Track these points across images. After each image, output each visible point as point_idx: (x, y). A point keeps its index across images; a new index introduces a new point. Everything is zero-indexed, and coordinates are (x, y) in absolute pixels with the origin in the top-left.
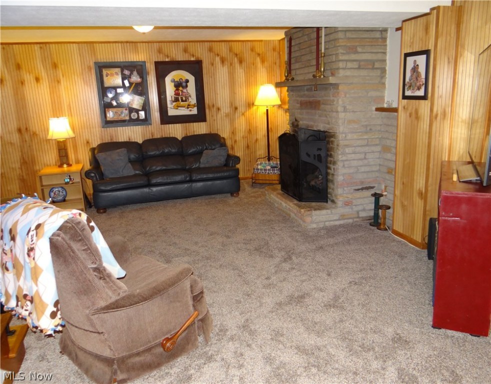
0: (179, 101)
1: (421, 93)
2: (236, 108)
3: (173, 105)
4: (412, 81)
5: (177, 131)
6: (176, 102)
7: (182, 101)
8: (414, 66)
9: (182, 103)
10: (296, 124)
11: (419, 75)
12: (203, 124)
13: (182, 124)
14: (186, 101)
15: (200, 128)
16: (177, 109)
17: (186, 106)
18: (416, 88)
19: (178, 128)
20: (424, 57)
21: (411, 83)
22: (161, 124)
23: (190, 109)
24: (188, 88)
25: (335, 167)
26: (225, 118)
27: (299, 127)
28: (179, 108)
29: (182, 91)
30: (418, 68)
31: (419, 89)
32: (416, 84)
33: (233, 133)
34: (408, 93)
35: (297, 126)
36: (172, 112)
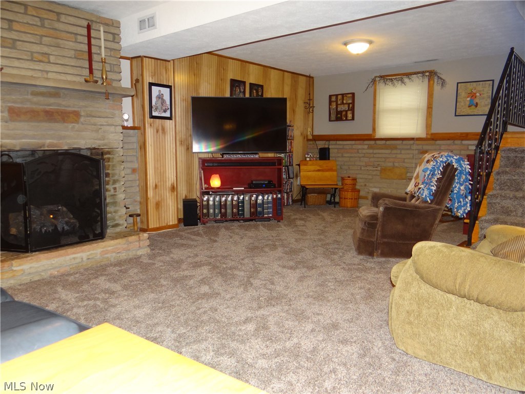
1: (168, 114)
4: (158, 105)
8: (159, 94)
11: (163, 102)
18: (162, 111)
20: (168, 90)
21: (157, 107)
25: (115, 186)
30: (163, 96)
31: (165, 111)
32: (161, 108)
34: (154, 114)
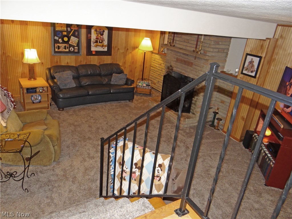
0: (98, 42)
2: (128, 49)
3: (94, 45)
4: (248, 67)
5: (95, 60)
6: (96, 43)
7: (100, 43)
8: (251, 61)
9: (99, 44)
10: (171, 68)
11: (253, 66)
12: (109, 57)
13: (98, 56)
14: (101, 43)
15: (107, 60)
16: (96, 47)
17: (101, 46)
18: (250, 71)
19: (95, 58)
20: (258, 59)
21: (248, 68)
22: (87, 55)
23: (103, 47)
24: (103, 36)
25: (198, 98)
26: (121, 54)
27: (173, 70)
28: (98, 47)
29: (100, 37)
30: (253, 63)
31: (252, 72)
32: (250, 69)
33: (125, 63)
35: (172, 69)
36: (93, 49)
